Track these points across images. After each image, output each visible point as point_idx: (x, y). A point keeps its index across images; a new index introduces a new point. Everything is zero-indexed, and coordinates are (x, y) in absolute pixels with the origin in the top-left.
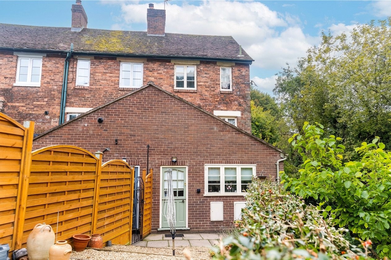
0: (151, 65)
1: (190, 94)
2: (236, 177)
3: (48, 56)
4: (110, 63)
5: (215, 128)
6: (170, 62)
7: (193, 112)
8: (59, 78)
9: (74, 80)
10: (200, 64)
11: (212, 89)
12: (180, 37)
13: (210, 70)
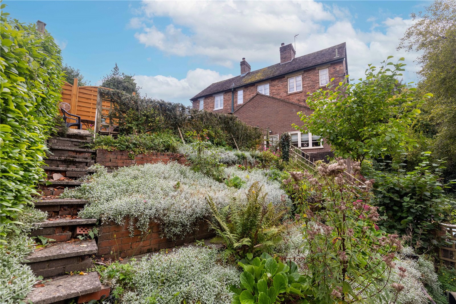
0: (275, 83)
1: (298, 95)
2: (308, 139)
3: (225, 93)
4: (252, 88)
5: (294, 110)
6: (284, 78)
7: (281, 103)
8: (230, 102)
9: (237, 102)
10: (304, 73)
11: (313, 87)
12: (301, 58)
13: (311, 75)
